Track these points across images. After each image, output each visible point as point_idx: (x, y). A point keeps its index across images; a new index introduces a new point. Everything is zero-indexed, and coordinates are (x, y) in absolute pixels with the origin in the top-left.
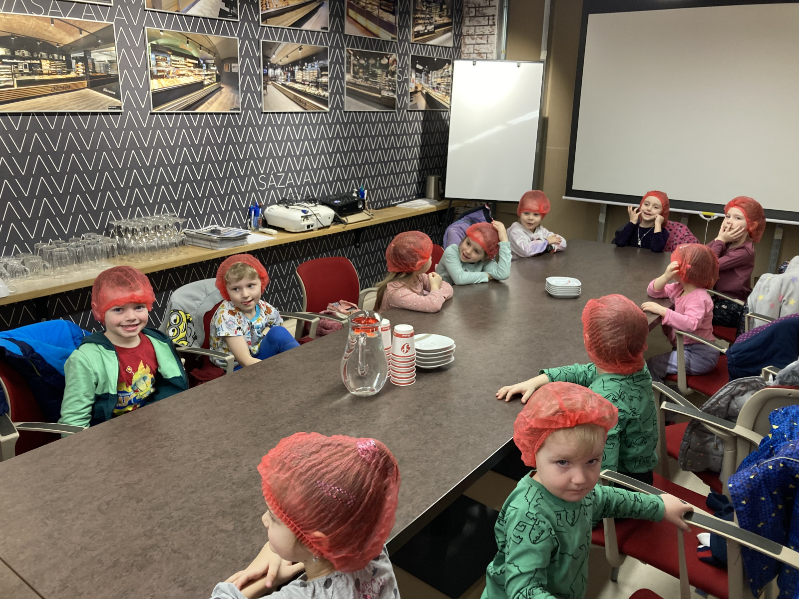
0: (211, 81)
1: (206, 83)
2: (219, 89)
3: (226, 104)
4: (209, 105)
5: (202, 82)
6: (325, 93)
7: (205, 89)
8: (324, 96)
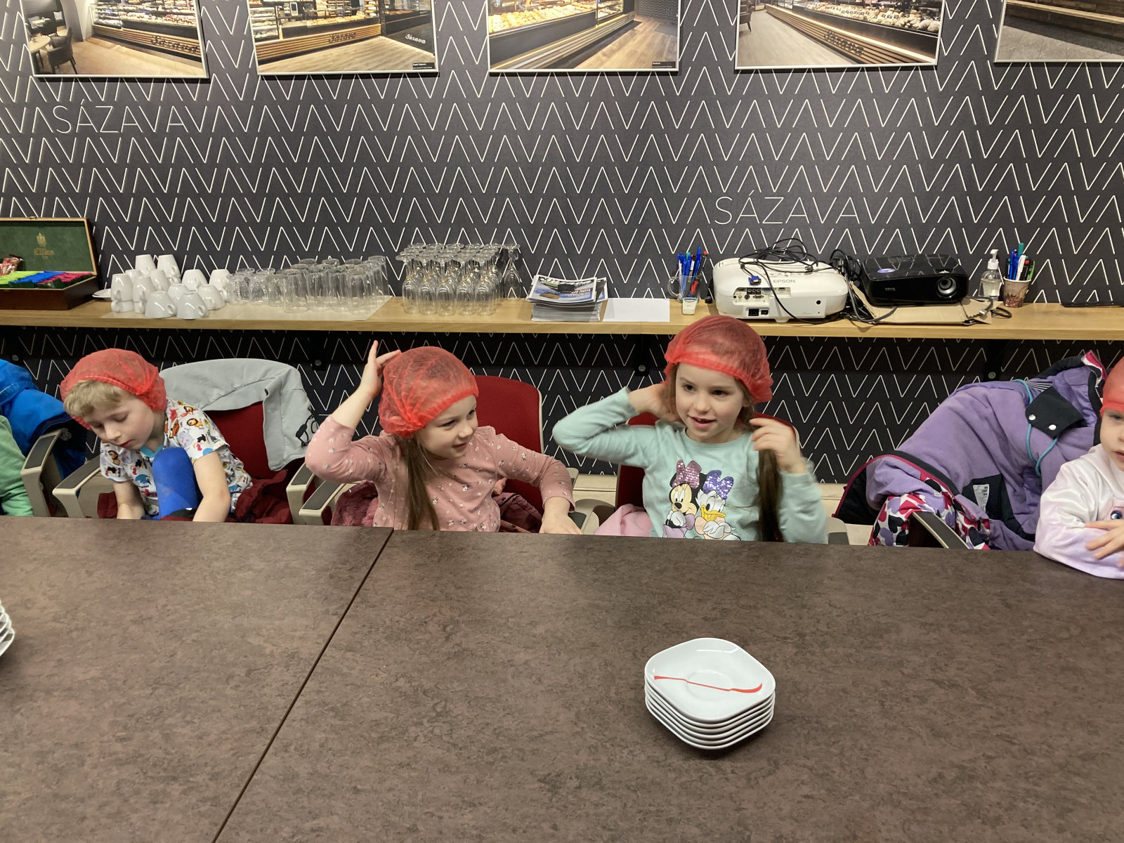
0: (612, 12)
1: (600, 15)
2: (632, 25)
3: (643, 54)
4: (604, 58)
5: (593, 14)
6: (927, 21)
7: (597, 26)
8: (925, 29)
